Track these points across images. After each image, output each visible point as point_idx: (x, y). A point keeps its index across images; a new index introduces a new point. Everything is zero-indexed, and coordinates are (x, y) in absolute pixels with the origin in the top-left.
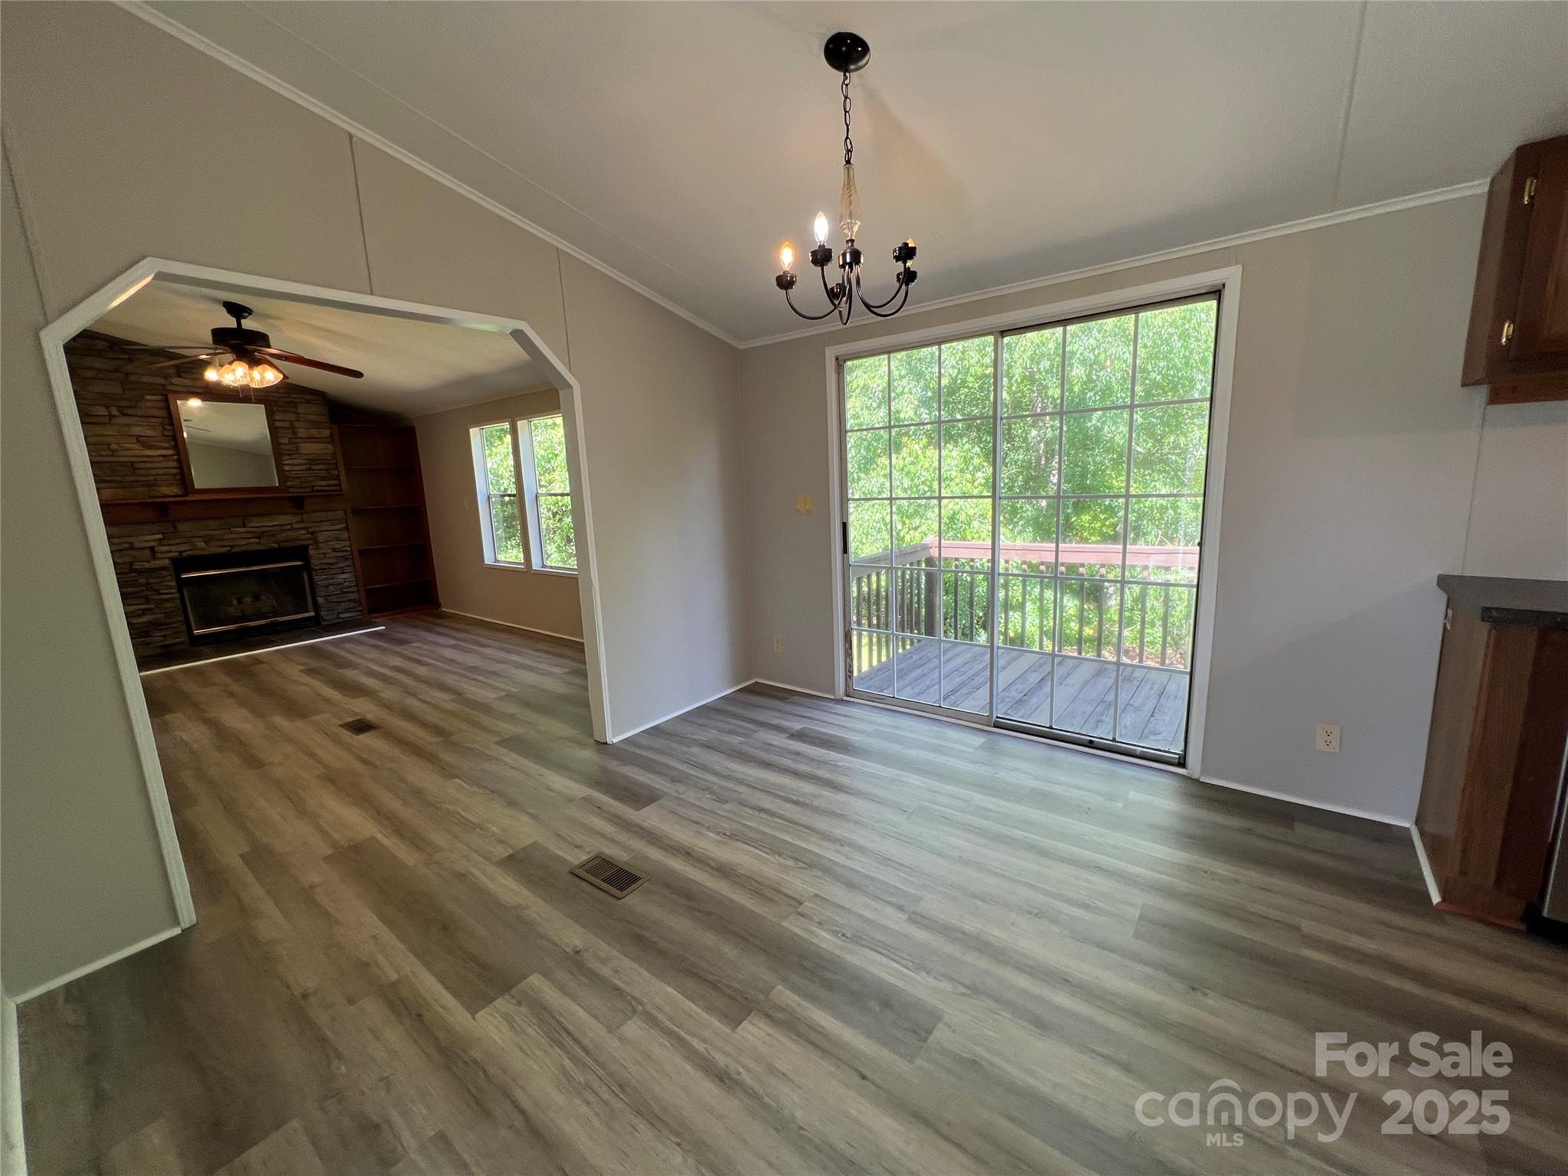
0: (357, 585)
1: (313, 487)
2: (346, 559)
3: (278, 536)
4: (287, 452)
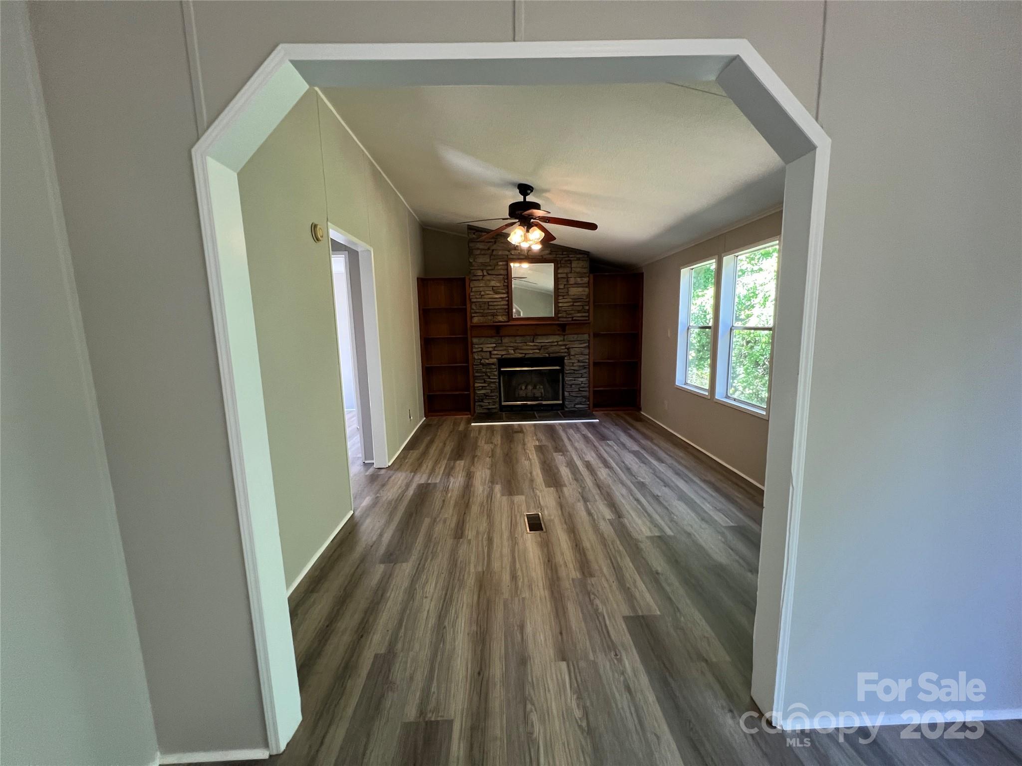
0: (589, 387)
1: (573, 317)
2: (585, 368)
3: (549, 350)
4: (561, 294)
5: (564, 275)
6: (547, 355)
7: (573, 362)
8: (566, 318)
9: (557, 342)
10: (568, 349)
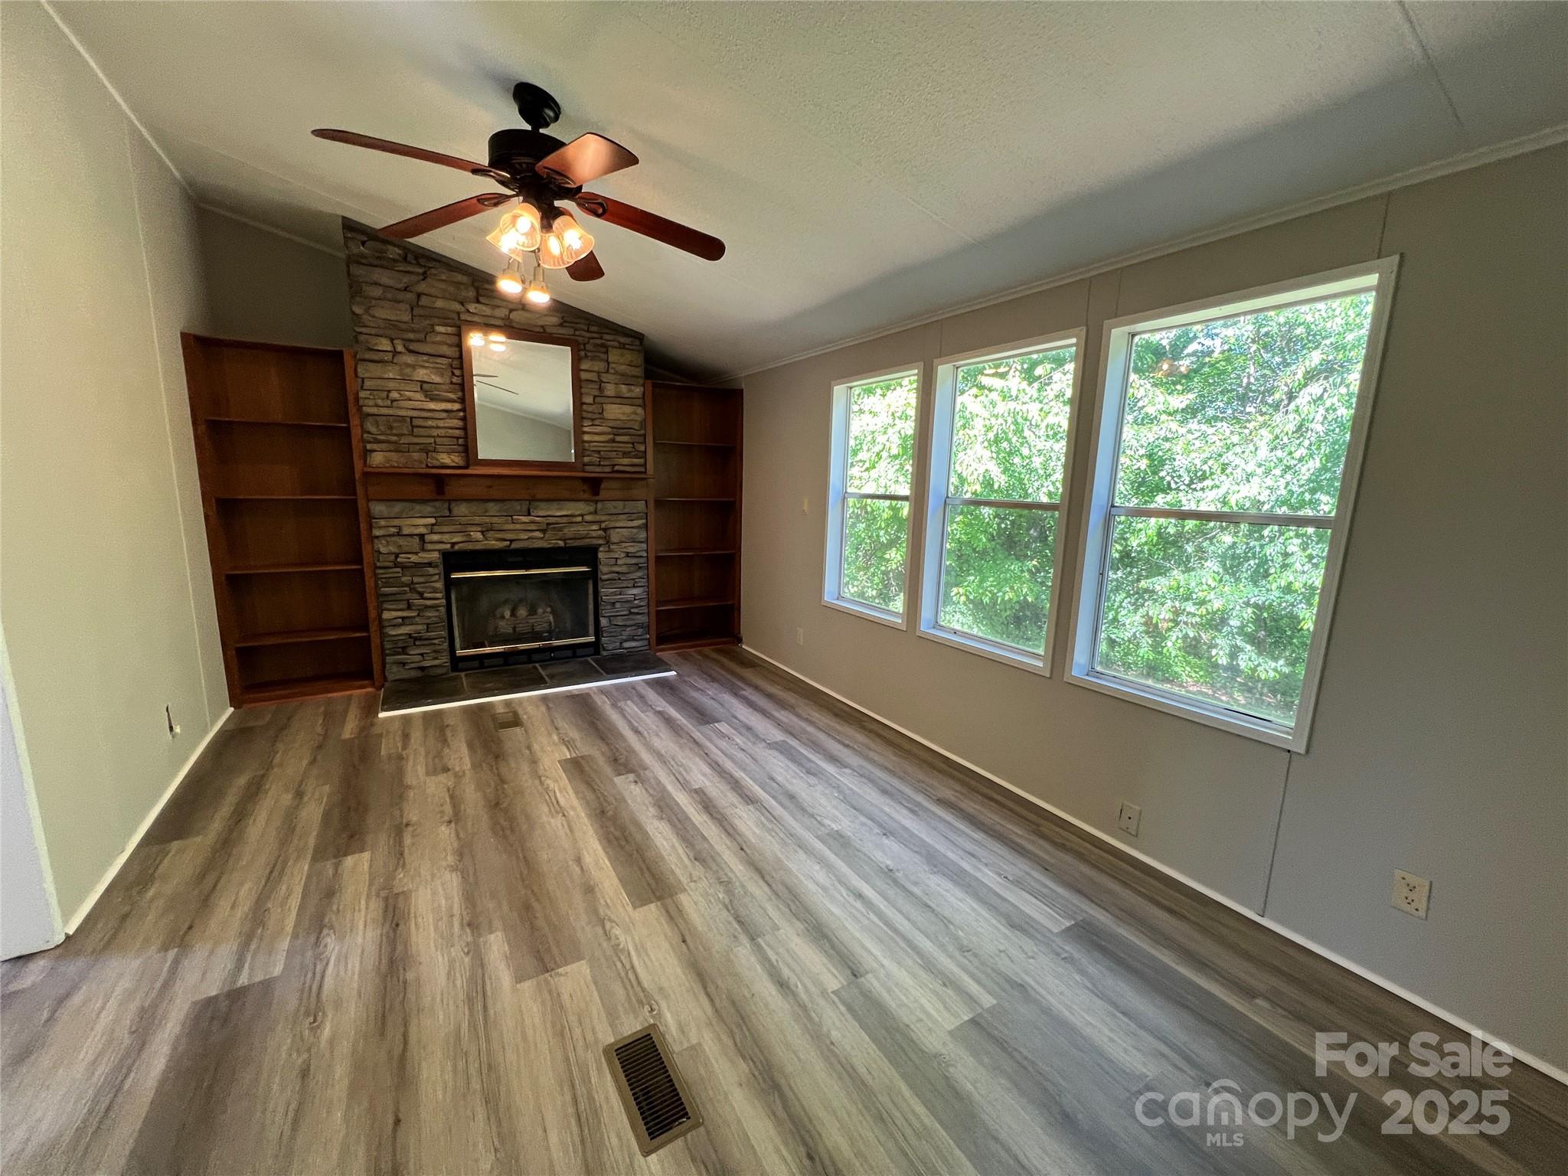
0: (648, 605)
1: (614, 465)
2: (640, 568)
3: (566, 531)
4: (589, 416)
5: (593, 376)
6: (561, 543)
7: (617, 556)
8: (599, 465)
9: (582, 516)
10: (605, 530)
